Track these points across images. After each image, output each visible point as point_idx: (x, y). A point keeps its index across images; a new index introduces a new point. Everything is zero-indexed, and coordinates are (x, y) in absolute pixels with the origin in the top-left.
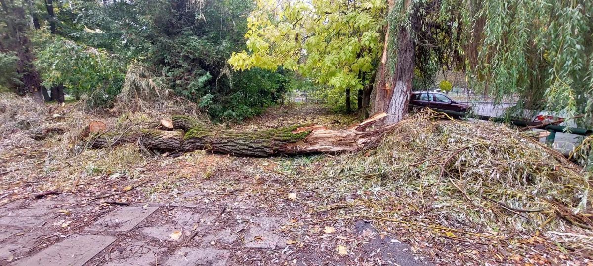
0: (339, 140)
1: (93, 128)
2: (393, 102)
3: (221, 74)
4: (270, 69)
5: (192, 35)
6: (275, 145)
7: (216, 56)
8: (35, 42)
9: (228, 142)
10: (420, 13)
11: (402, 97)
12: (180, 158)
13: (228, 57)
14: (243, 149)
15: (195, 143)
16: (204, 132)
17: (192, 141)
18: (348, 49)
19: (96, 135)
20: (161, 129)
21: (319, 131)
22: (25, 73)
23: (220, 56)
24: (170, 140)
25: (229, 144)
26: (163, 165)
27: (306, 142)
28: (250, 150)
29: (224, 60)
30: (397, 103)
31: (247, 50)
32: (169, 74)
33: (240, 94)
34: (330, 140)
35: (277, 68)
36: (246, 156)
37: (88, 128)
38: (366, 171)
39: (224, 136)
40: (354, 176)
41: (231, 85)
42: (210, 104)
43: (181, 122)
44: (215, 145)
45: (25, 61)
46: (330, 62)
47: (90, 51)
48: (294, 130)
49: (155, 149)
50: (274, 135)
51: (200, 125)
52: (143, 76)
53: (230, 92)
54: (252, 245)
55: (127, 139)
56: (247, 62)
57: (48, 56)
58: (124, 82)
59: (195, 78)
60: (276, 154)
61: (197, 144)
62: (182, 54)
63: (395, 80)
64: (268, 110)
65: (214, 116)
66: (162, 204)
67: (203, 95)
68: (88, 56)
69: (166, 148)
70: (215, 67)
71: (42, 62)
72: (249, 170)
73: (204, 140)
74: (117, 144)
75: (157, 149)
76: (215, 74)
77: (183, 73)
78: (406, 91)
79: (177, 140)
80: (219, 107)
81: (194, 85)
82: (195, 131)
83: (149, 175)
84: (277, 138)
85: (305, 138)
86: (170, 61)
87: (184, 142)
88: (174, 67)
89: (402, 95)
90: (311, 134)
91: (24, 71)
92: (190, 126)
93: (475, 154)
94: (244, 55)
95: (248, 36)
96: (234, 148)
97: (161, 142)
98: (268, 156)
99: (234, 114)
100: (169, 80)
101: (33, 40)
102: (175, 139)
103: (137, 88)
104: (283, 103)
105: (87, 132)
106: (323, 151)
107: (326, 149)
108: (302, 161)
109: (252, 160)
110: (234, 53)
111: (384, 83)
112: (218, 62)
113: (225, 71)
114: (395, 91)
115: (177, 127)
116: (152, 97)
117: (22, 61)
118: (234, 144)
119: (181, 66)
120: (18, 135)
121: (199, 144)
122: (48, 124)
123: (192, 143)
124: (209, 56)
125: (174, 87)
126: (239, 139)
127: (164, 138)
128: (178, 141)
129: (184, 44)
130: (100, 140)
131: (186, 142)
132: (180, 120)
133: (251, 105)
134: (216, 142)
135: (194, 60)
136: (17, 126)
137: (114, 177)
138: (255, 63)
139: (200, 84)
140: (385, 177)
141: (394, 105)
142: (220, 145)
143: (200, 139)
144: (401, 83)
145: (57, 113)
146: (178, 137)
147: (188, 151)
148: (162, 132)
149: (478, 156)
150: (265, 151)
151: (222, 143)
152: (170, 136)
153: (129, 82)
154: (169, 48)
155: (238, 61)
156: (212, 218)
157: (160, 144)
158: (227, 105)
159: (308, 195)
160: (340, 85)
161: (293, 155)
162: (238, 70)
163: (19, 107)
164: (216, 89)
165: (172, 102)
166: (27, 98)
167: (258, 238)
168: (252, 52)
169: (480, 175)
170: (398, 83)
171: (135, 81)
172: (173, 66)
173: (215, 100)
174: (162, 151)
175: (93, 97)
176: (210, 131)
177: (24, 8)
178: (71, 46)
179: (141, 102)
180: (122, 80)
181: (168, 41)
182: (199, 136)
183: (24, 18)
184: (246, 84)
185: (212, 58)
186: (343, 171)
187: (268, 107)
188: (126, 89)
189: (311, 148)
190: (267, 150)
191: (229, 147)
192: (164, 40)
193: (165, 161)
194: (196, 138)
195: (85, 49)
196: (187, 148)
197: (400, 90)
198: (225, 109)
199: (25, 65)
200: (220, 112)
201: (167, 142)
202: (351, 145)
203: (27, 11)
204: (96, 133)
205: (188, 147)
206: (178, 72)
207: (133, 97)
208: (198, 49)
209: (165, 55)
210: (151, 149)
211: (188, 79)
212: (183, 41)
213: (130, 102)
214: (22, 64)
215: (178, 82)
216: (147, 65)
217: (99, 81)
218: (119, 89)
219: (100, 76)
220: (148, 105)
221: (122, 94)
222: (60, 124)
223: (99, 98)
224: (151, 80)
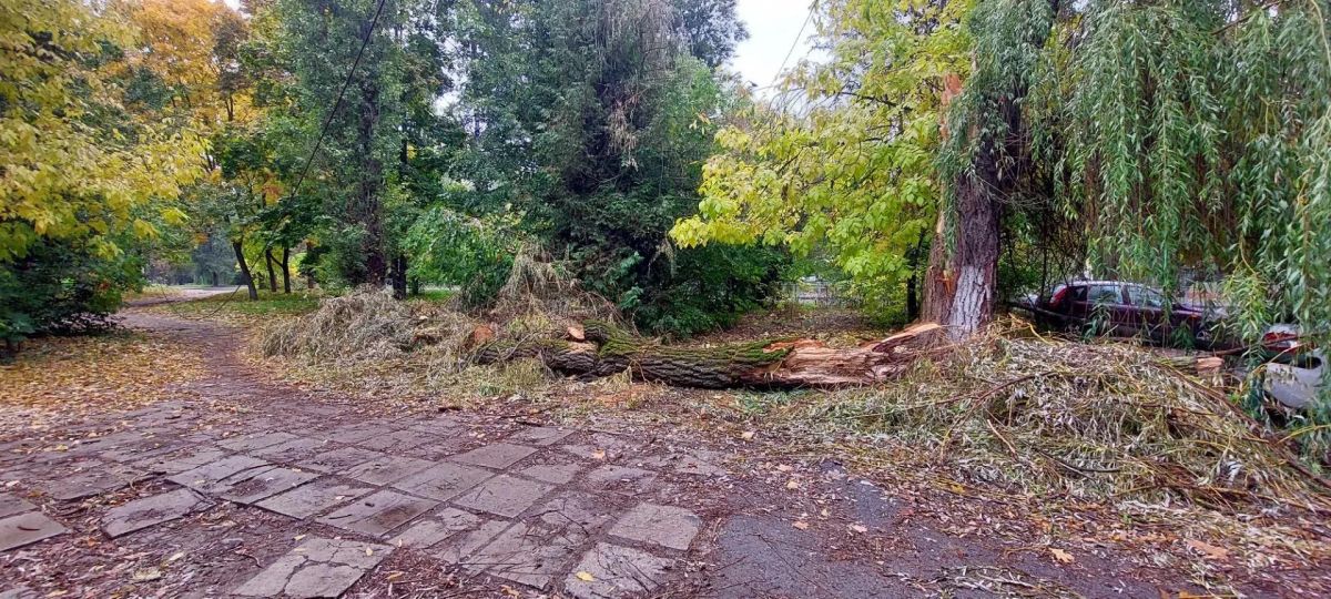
0: (839, 365)
1: (478, 335)
2: (958, 303)
3: (658, 253)
4: (743, 242)
5: (613, 191)
6: (734, 369)
7: (651, 224)
9: (664, 362)
10: (995, 149)
11: (975, 295)
12: (593, 383)
13: (671, 225)
14: (686, 375)
15: (614, 362)
16: (628, 346)
17: (612, 359)
18: (878, 209)
19: (483, 346)
20: (568, 339)
21: (807, 349)
22: (370, 255)
23: (657, 224)
24: (580, 357)
25: (665, 365)
26: (572, 389)
27: (784, 365)
28: (697, 378)
29: (663, 229)
30: (966, 306)
31: (701, 216)
32: (576, 255)
33: (689, 288)
34: (824, 364)
35: (755, 241)
36: (690, 385)
37: (472, 335)
38: (867, 410)
39: (658, 354)
40: (847, 416)
41: (673, 271)
42: (637, 305)
43: (596, 332)
45: (372, 237)
46: (845, 230)
47: (471, 224)
48: (765, 346)
49: (559, 368)
50: (733, 354)
51: (623, 337)
52: (538, 259)
53: (671, 283)
54: (684, 471)
55: (524, 352)
56: (700, 233)
58: (511, 268)
59: (615, 261)
60: (738, 384)
61: (617, 364)
62: (597, 223)
63: (958, 265)
64: (744, 318)
65: (644, 326)
66: (579, 427)
67: (626, 290)
69: (574, 369)
70: (648, 241)
72: (693, 403)
73: (628, 358)
74: (511, 358)
75: (562, 369)
76: (648, 254)
77: (597, 253)
78: (984, 284)
79: (589, 357)
80: (652, 310)
81: (613, 272)
82: (615, 345)
83: (556, 400)
84: (737, 359)
85: (784, 361)
86: (579, 235)
87: (598, 360)
88: (584, 243)
89: (975, 291)
90: (791, 354)
91: (370, 251)
92: (608, 337)
93: (1043, 387)
94: (695, 222)
95: (705, 190)
96: (672, 373)
97: (569, 358)
98: (722, 387)
99: (676, 322)
100: (576, 265)
101: (388, 205)
102: (586, 355)
103: (528, 277)
104: (773, 306)
105: (471, 340)
106: (813, 382)
107: (817, 379)
108: (774, 397)
109: (698, 392)
110: (680, 219)
111: (939, 270)
112: (654, 233)
113: (664, 248)
114: (959, 283)
115: (588, 338)
116: (550, 292)
118: (672, 367)
119: (597, 243)
120: (382, 343)
121: (620, 365)
122: (416, 329)
123: (611, 363)
124: (639, 224)
125: (580, 276)
126: (681, 359)
127: (572, 352)
128: (591, 358)
129: (602, 207)
130: (488, 353)
131: (601, 361)
132: (593, 328)
133: (710, 309)
134: (644, 363)
135: (613, 232)
136: (379, 332)
137: (515, 398)
138: (714, 234)
139: (623, 271)
140: (896, 420)
141: (960, 309)
142: (650, 367)
143: (620, 356)
144: (971, 269)
145: (424, 315)
146: (591, 354)
147: (604, 375)
148: (570, 344)
149: (1047, 390)
150: (718, 379)
151: (654, 365)
152: (581, 350)
153: (520, 268)
154: (578, 214)
155: (685, 232)
156: (639, 446)
157: (567, 361)
158: (665, 306)
159: (771, 435)
160: (861, 270)
161: (763, 387)
162: (686, 246)
164: (646, 279)
165: (578, 301)
167: (692, 466)
168: (708, 218)
169: (1042, 419)
170: (963, 269)
171: (527, 266)
172: (582, 242)
173: (645, 298)
174: (568, 373)
175: (470, 293)
176: (637, 346)
179: (533, 300)
180: (508, 265)
181: (579, 203)
182: (622, 353)
184: (699, 269)
185: (645, 228)
186: (832, 409)
187: (745, 311)
188: (514, 279)
189: (793, 377)
190: (723, 377)
191: (664, 371)
192: (573, 201)
193: (573, 385)
194: (617, 355)
195: (466, 221)
196: (603, 370)
197: (971, 283)
198: (660, 315)
199: (373, 242)
200: (653, 319)
201: (576, 359)
202: (858, 373)
204: (483, 343)
205: (605, 368)
206: (588, 251)
207: (523, 292)
208: (624, 215)
209: (572, 225)
210: (554, 369)
211: (604, 263)
212: (601, 202)
213: (519, 299)
214: (369, 241)
215: (589, 268)
216: (543, 241)
217: (480, 266)
218: (504, 279)
219: (482, 260)
220: (542, 304)
221: (508, 287)
222: (430, 330)
223: (477, 292)
224: (549, 265)
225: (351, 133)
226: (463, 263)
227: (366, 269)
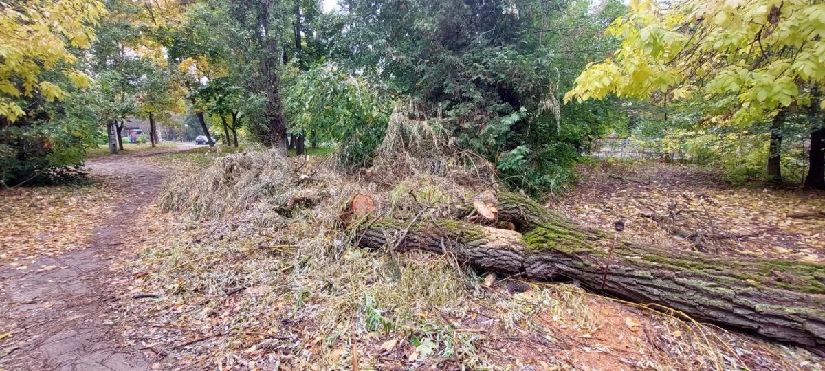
1: (357, 206)
3: (541, 109)
7: (536, 77)
8: (284, 80)
9: (656, 276)
14: (715, 308)
15: (552, 262)
16: (576, 239)
17: (546, 257)
19: (364, 222)
22: (272, 118)
24: (503, 252)
25: (659, 282)
28: (742, 317)
32: (451, 113)
37: (350, 206)
39: (642, 260)
43: (517, 211)
44: (610, 277)
45: (273, 103)
47: (347, 81)
49: (470, 266)
52: (412, 117)
55: (416, 237)
57: (299, 92)
58: (387, 126)
59: (493, 118)
61: (559, 266)
62: (474, 78)
67: (508, 149)
68: (346, 88)
69: (491, 267)
71: (293, 101)
73: (580, 260)
74: (401, 247)
75: (475, 267)
77: (473, 110)
79: (516, 252)
81: (491, 130)
82: (554, 235)
86: (452, 92)
87: (527, 256)
88: (458, 101)
91: (272, 115)
92: (536, 220)
97: (486, 253)
100: (452, 122)
101: (283, 77)
102: (512, 250)
103: (404, 136)
105: (349, 212)
113: (548, 104)
115: (505, 220)
116: (426, 150)
117: (271, 103)
118: (675, 286)
119: (471, 100)
120: (261, 205)
121: (565, 268)
122: (296, 190)
123: (546, 261)
124: (523, 77)
126: (695, 276)
127: (490, 245)
128: (520, 255)
129: (478, 61)
130: (371, 232)
131: (533, 258)
132: (515, 205)
134: (613, 271)
136: (261, 192)
139: (505, 129)
142: (626, 280)
143: (565, 255)
145: (305, 173)
146: (520, 248)
148: (483, 229)
151: (633, 277)
152: (503, 243)
153: (395, 127)
154: (452, 70)
155: (600, 78)
157: (482, 257)
163: (265, 162)
165: (455, 159)
166: (273, 150)
171: (402, 124)
172: (456, 99)
174: (484, 272)
175: (348, 150)
176: (590, 239)
177: (277, 39)
178: (327, 75)
179: (409, 159)
180: (383, 123)
181: (453, 58)
182: (565, 249)
183: (276, 51)
185: (529, 81)
188: (390, 138)
191: (656, 291)
192: (448, 57)
194: (560, 252)
196: (535, 271)
199: (273, 108)
201: (497, 254)
203: (279, 42)
204: (364, 218)
205: (536, 269)
206: (463, 109)
207: (398, 151)
209: (446, 82)
211: (480, 121)
212: (476, 57)
213: (395, 157)
214: (270, 106)
215: (467, 125)
216: (416, 99)
217: (357, 125)
218: (380, 137)
219: (359, 118)
220: (418, 163)
221: (383, 146)
222: (309, 192)
223: (354, 150)
224: (425, 123)
225: (251, 16)
226: (341, 123)
227: (269, 130)
